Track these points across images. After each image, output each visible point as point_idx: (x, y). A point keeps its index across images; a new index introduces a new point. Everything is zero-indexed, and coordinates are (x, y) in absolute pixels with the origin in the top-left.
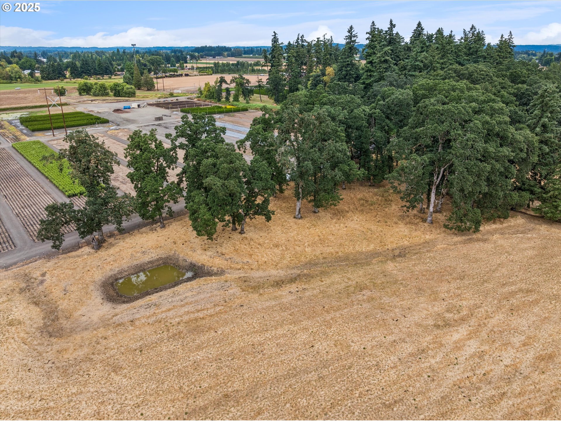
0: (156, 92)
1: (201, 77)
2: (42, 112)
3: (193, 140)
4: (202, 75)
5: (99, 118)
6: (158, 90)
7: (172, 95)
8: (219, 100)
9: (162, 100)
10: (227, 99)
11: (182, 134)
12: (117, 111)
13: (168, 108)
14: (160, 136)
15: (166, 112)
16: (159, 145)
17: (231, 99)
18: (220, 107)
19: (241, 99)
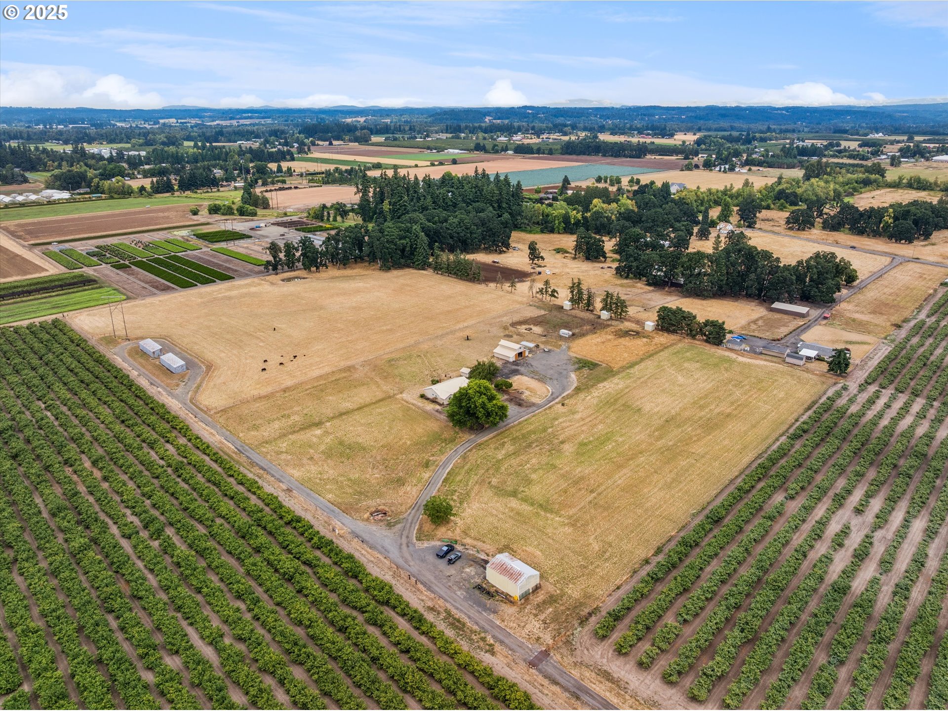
0: (271, 210)
1: (311, 189)
2: (208, 229)
3: (304, 244)
4: (312, 187)
5: (245, 235)
6: (273, 208)
7: (285, 214)
8: (322, 220)
9: (280, 219)
10: (328, 219)
11: (301, 243)
12: (252, 229)
13: (286, 227)
14: (294, 243)
15: (286, 230)
16: (294, 246)
17: (331, 219)
18: (321, 226)
19: (339, 218)
